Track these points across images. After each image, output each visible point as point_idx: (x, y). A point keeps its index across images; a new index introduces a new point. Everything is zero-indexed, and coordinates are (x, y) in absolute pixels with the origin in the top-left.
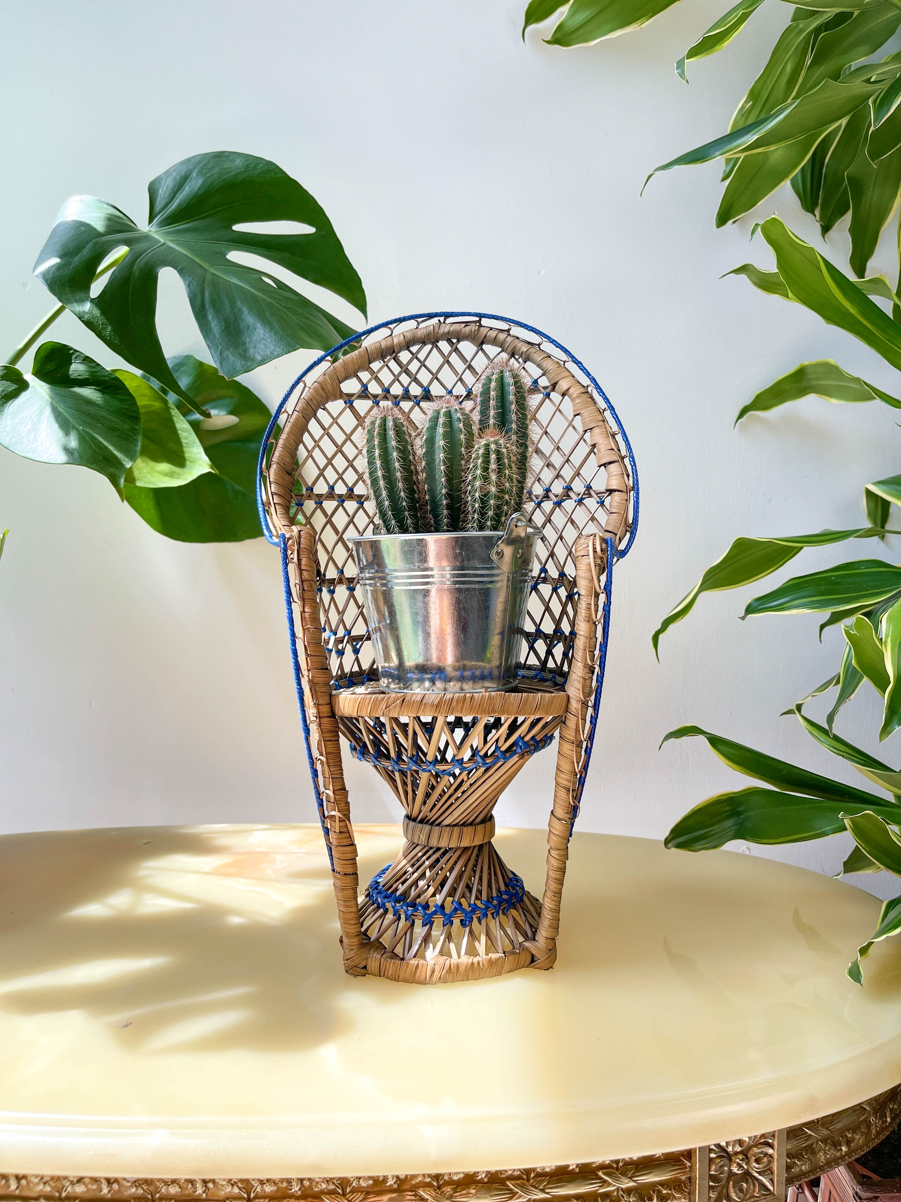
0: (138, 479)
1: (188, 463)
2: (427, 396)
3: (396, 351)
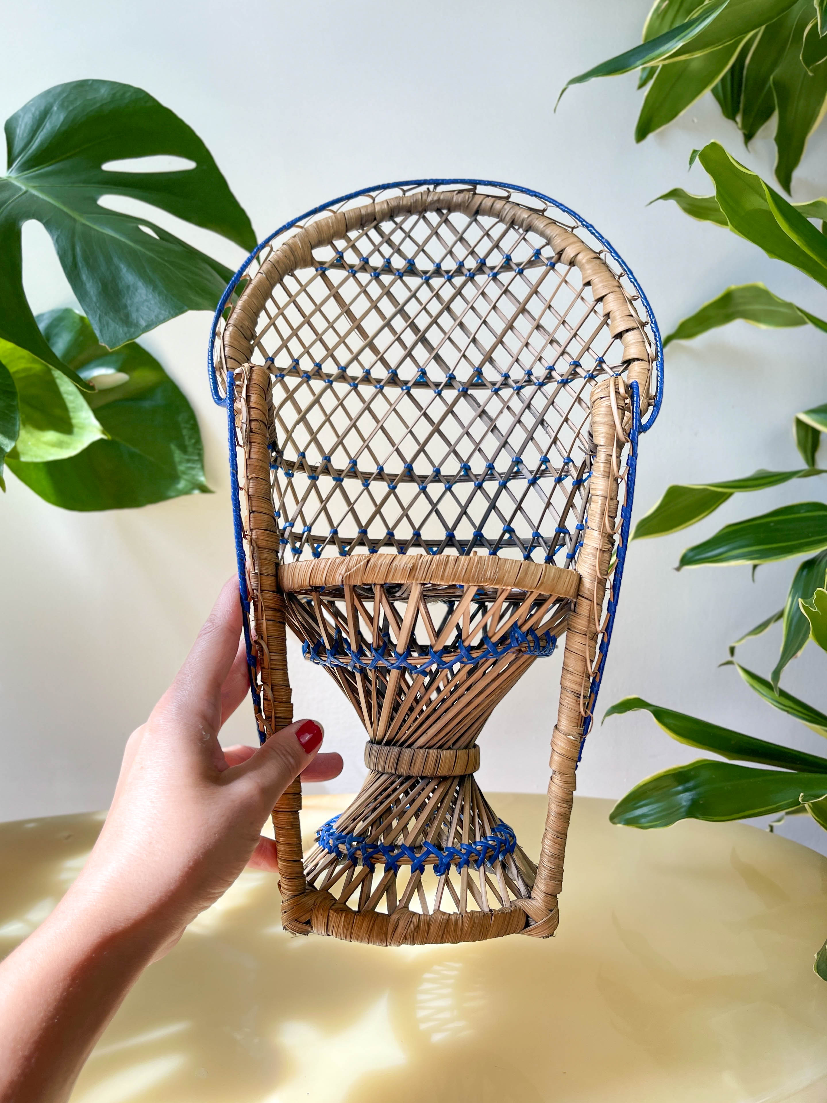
2: (411, 270)
3: (378, 218)
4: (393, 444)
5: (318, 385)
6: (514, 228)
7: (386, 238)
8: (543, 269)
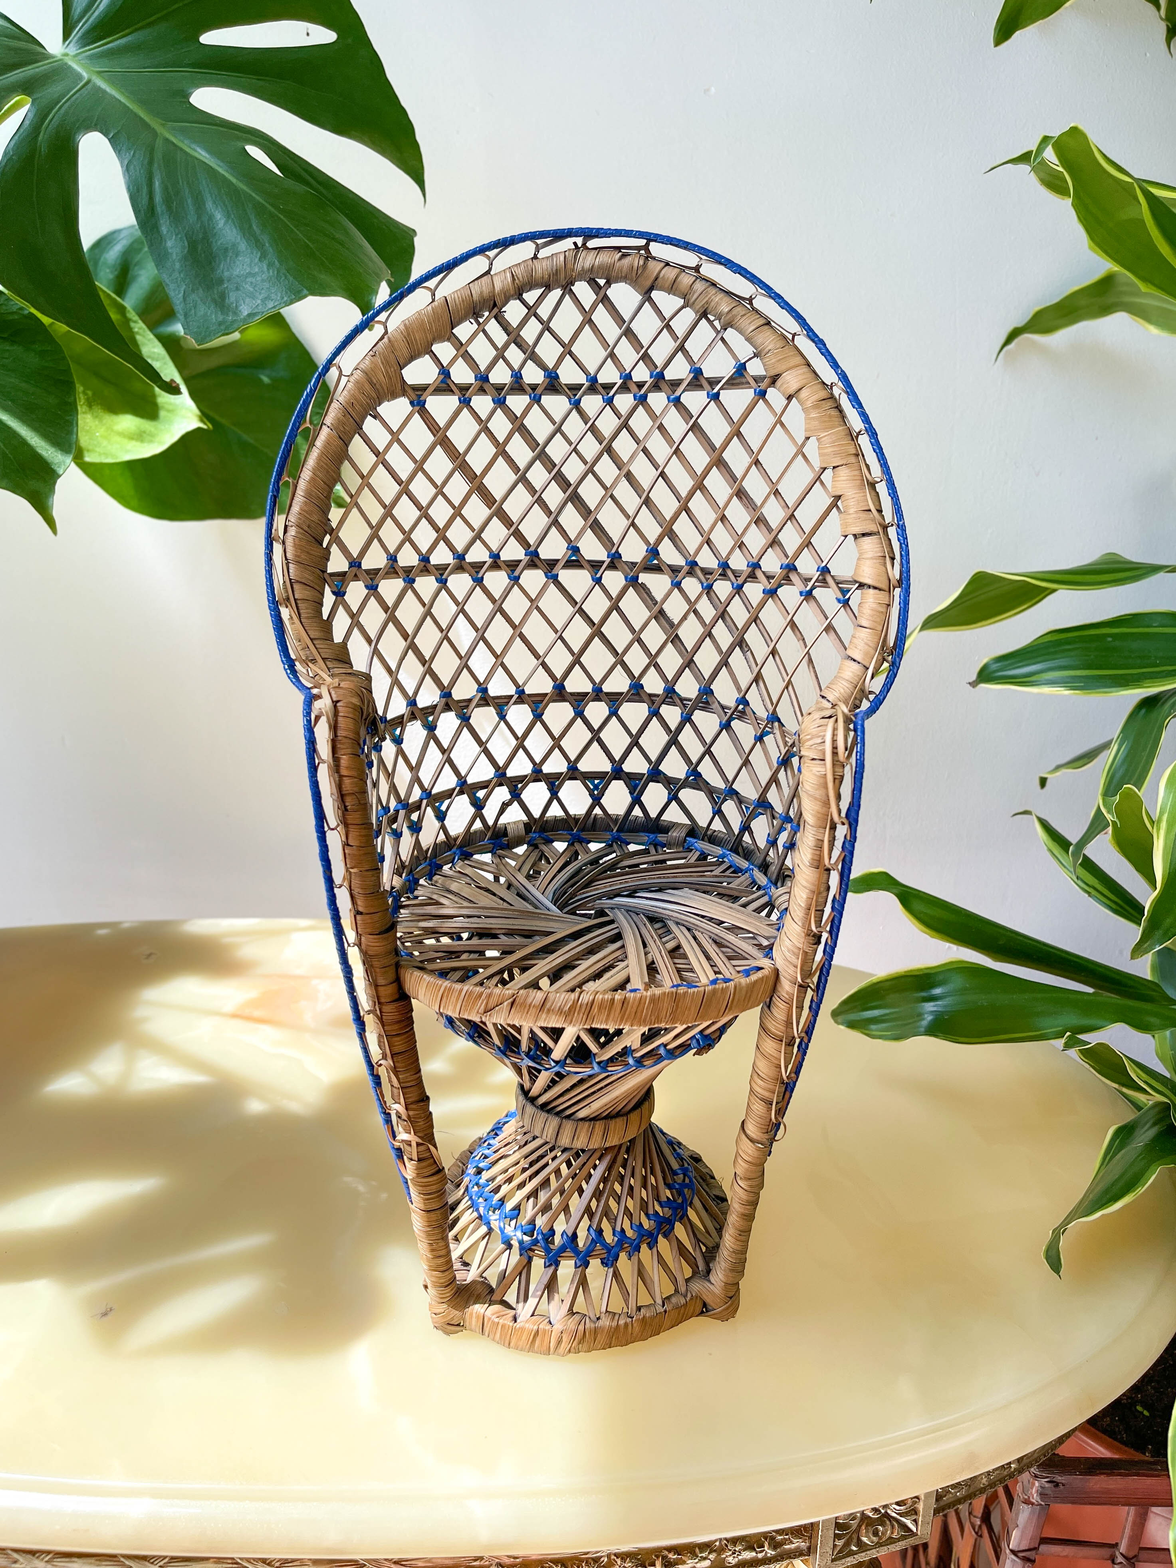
1: (162, 413)
2: (553, 385)
3: (499, 303)
4: (537, 656)
5: (426, 585)
6: (708, 320)
7: (513, 336)
8: (748, 394)
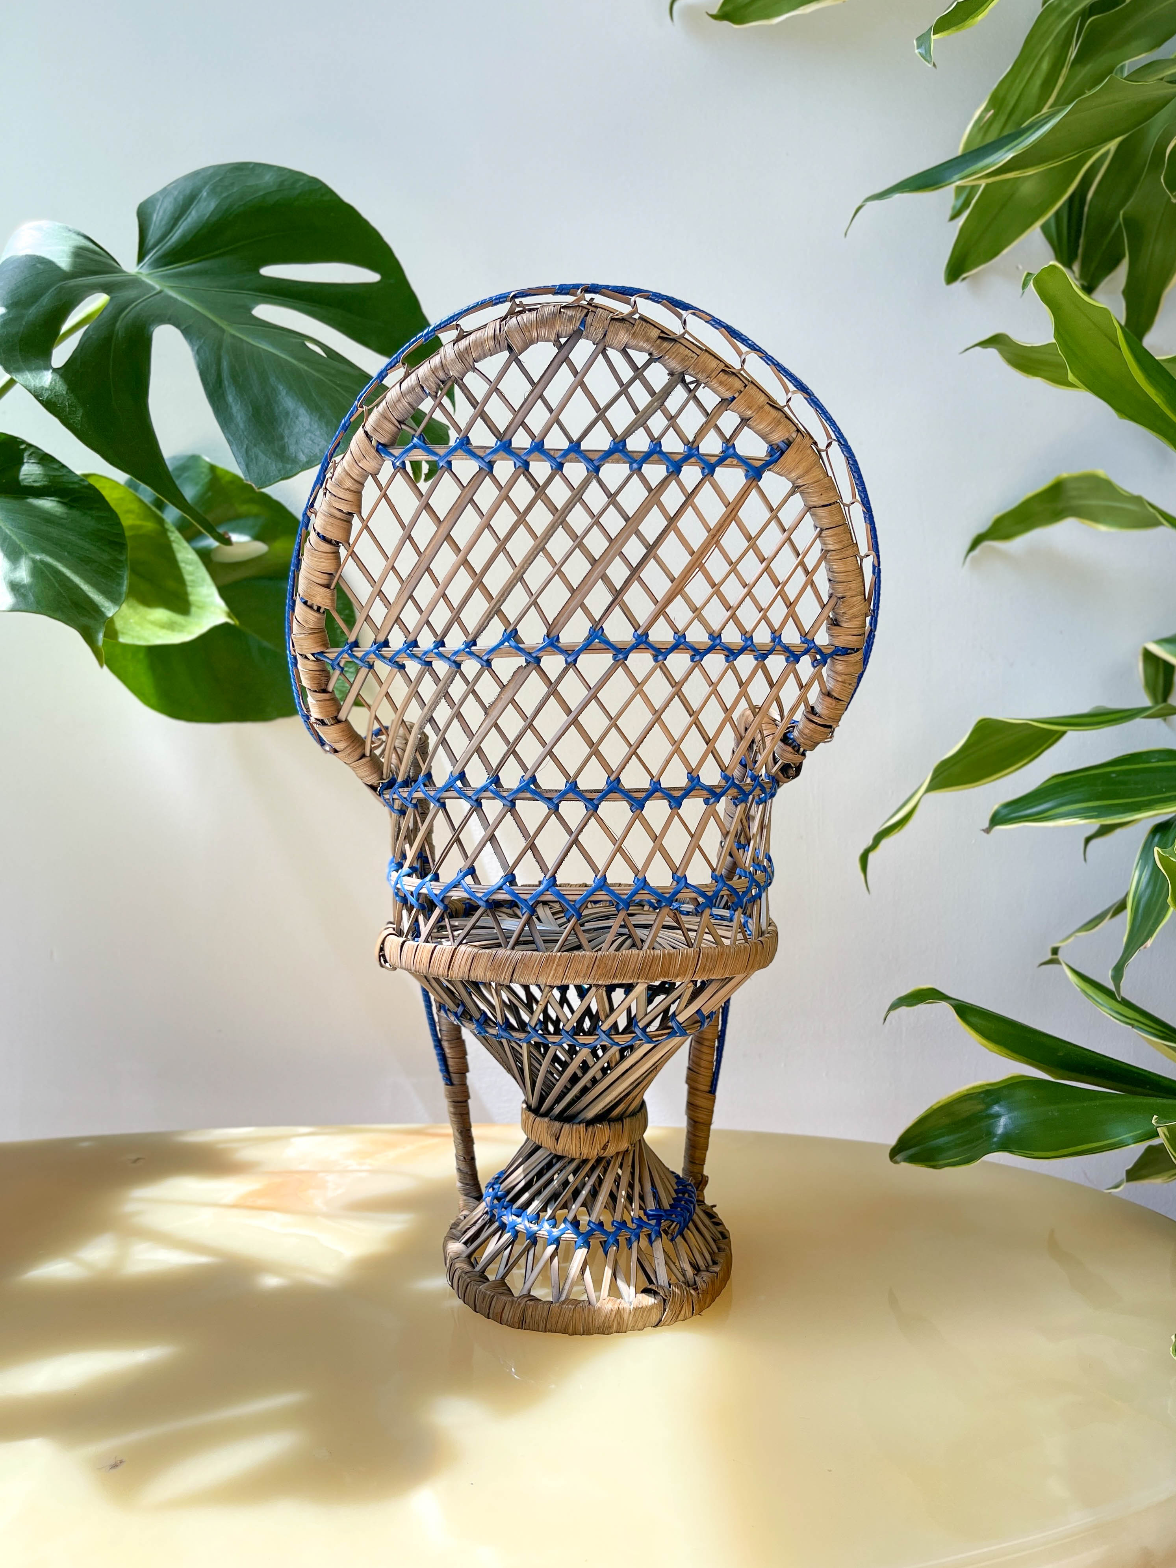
0: (123, 633)
1: (193, 610)
